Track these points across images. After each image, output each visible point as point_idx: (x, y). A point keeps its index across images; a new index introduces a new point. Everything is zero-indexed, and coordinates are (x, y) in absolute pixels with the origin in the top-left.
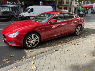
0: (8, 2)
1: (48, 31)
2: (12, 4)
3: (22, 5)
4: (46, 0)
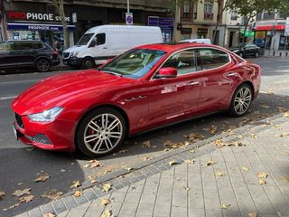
0: (29, 15)
1: (151, 104)
3: (71, 23)
4: (143, 9)
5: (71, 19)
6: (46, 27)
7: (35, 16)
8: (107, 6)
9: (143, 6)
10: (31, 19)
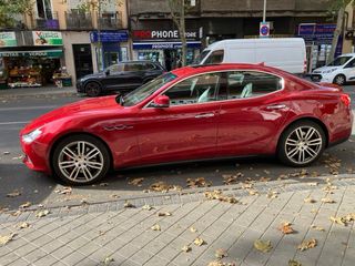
0: (153, 34)
1: (140, 137)
2: (168, 39)
3: (197, 38)
5: (198, 35)
6: (170, 45)
7: (160, 34)
8: (241, 15)
9: (291, 11)
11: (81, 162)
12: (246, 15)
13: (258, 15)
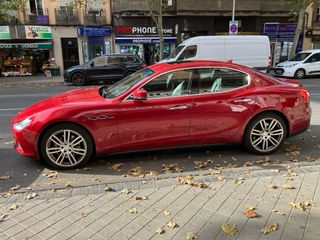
0: (134, 30)
3: (173, 35)
4: (258, 14)
5: (174, 31)
6: (148, 40)
7: (140, 30)
8: (213, 14)
9: (257, 11)
10: (136, 33)
11: (66, 149)
12: (217, 14)
13: (228, 14)
